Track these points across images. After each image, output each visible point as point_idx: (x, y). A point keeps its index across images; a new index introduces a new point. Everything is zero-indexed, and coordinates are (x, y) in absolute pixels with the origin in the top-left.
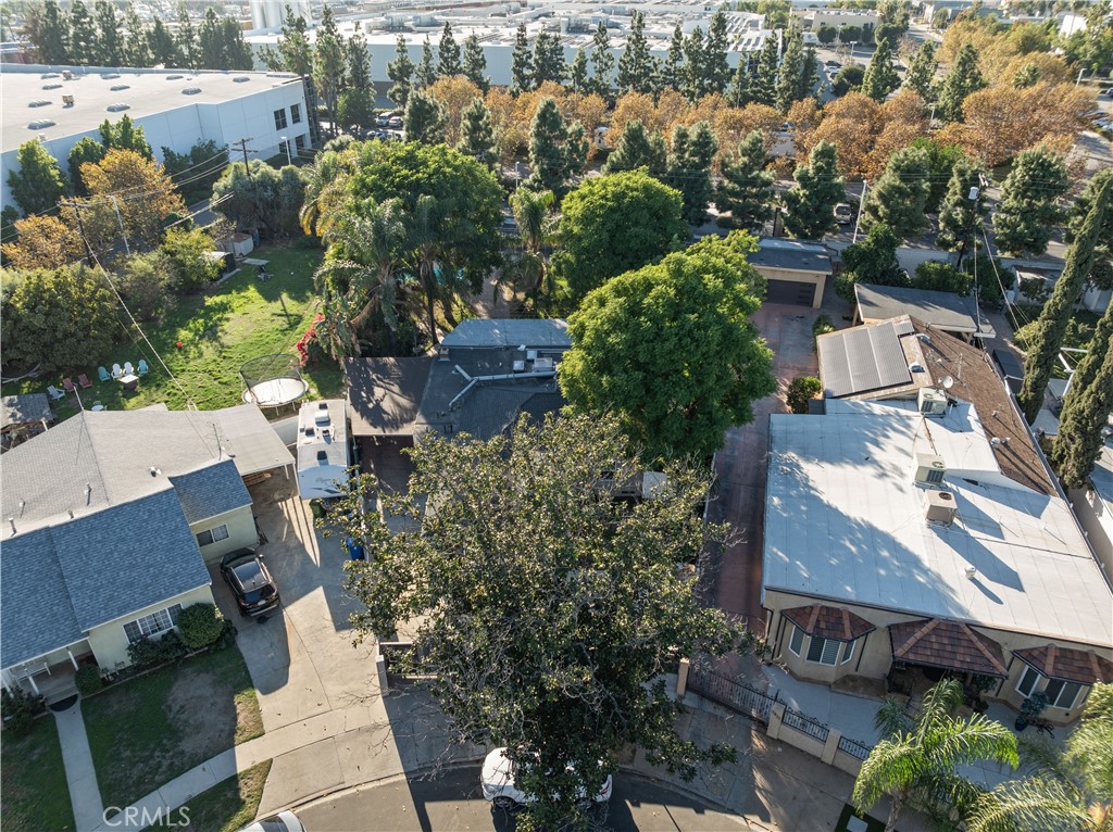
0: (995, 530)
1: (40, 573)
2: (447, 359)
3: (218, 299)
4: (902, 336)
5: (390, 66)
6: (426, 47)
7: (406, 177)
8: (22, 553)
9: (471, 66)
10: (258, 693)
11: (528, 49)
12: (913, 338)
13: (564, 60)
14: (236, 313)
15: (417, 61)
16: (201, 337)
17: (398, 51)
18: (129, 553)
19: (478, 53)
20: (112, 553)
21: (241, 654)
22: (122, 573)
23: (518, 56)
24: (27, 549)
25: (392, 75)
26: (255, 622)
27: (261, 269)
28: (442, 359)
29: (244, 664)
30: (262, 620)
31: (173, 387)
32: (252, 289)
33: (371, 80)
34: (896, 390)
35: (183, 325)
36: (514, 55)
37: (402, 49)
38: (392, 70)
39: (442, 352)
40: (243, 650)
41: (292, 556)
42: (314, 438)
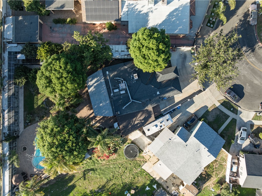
10: (208, 108)
18: (205, 135)
41: (180, 119)
42: (162, 125)
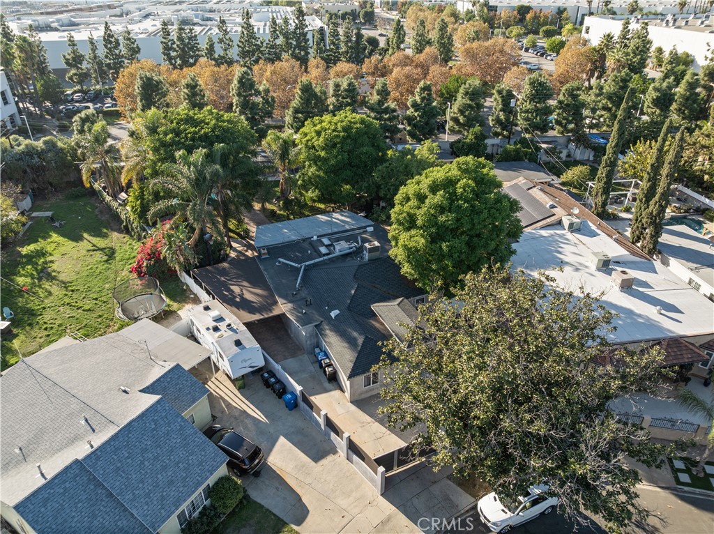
0: (646, 285)
1: (91, 499)
2: (268, 256)
3: (32, 247)
4: (529, 189)
5: (64, 56)
6: (91, 42)
7: (195, 133)
8: (65, 489)
9: (129, 53)
10: (294, 527)
11: (170, 38)
12: (535, 189)
13: (198, 44)
14: (55, 255)
15: (86, 52)
16: (40, 279)
17: (69, 45)
18: (156, 458)
19: (133, 43)
20: (142, 463)
21: (260, 504)
22: (159, 476)
23: (165, 43)
24: (67, 485)
25: (67, 63)
26: (252, 478)
27: (52, 219)
28: (264, 257)
29: (267, 510)
30: (257, 474)
31: (45, 323)
32: (54, 235)
33: (50, 68)
34: (548, 220)
35: (17, 274)
36: (162, 42)
37: (72, 43)
38: (67, 60)
39: (263, 252)
40: (258, 500)
41: (242, 421)
42: (222, 332)
